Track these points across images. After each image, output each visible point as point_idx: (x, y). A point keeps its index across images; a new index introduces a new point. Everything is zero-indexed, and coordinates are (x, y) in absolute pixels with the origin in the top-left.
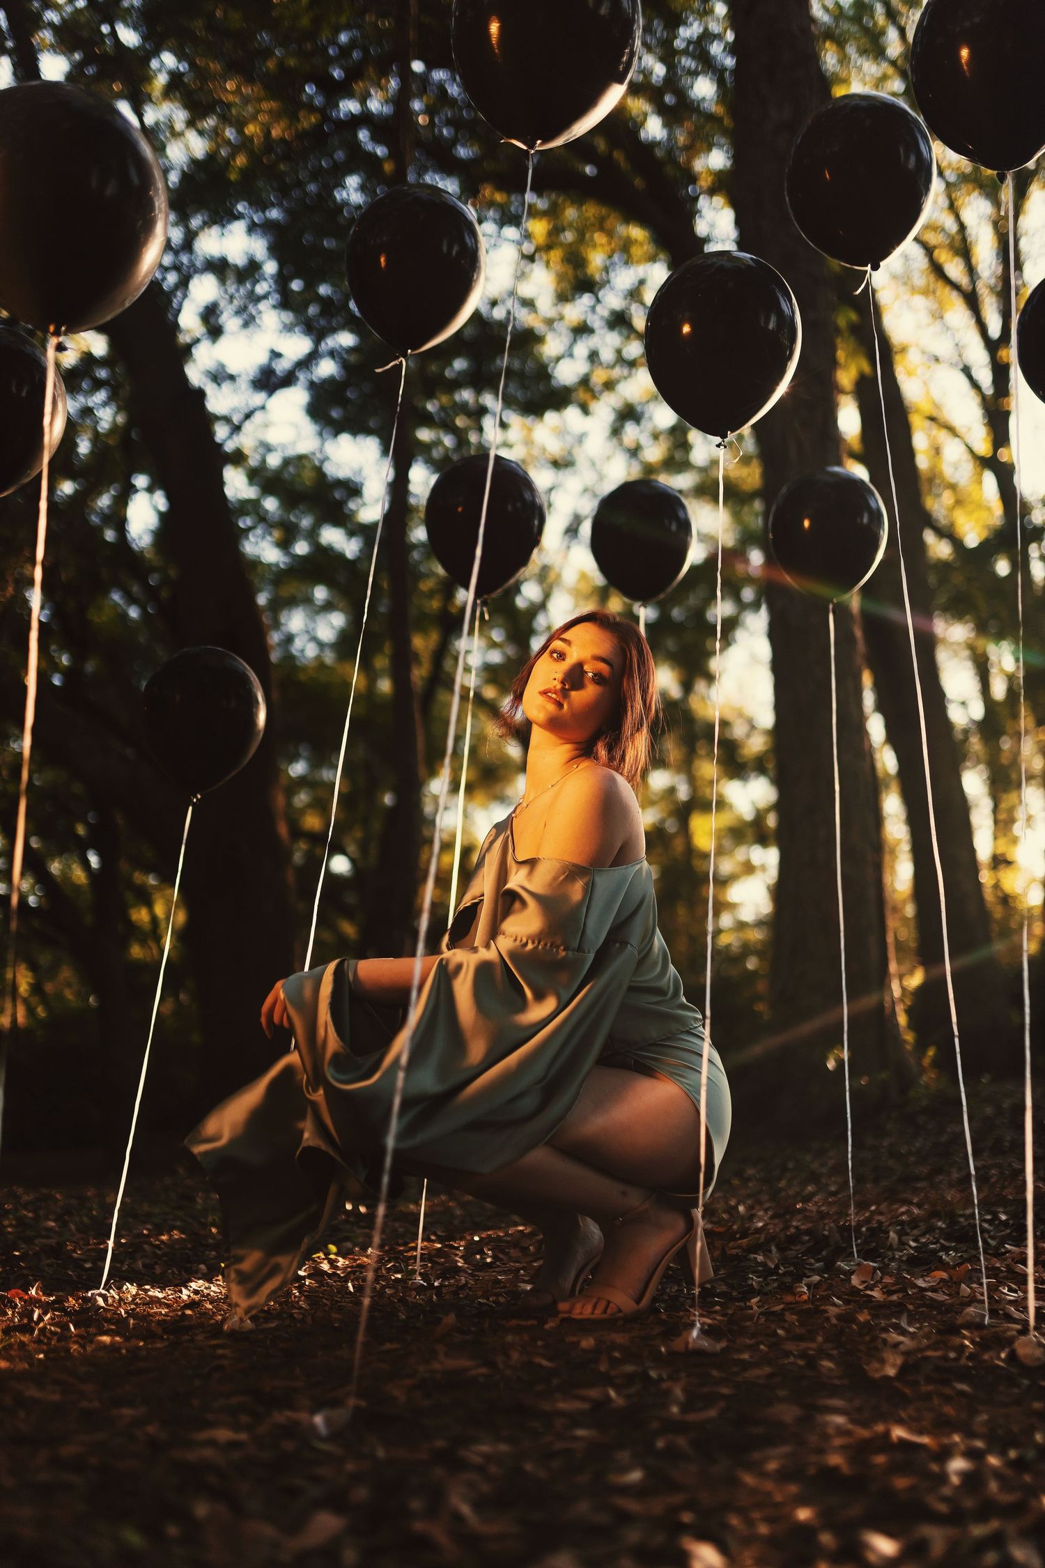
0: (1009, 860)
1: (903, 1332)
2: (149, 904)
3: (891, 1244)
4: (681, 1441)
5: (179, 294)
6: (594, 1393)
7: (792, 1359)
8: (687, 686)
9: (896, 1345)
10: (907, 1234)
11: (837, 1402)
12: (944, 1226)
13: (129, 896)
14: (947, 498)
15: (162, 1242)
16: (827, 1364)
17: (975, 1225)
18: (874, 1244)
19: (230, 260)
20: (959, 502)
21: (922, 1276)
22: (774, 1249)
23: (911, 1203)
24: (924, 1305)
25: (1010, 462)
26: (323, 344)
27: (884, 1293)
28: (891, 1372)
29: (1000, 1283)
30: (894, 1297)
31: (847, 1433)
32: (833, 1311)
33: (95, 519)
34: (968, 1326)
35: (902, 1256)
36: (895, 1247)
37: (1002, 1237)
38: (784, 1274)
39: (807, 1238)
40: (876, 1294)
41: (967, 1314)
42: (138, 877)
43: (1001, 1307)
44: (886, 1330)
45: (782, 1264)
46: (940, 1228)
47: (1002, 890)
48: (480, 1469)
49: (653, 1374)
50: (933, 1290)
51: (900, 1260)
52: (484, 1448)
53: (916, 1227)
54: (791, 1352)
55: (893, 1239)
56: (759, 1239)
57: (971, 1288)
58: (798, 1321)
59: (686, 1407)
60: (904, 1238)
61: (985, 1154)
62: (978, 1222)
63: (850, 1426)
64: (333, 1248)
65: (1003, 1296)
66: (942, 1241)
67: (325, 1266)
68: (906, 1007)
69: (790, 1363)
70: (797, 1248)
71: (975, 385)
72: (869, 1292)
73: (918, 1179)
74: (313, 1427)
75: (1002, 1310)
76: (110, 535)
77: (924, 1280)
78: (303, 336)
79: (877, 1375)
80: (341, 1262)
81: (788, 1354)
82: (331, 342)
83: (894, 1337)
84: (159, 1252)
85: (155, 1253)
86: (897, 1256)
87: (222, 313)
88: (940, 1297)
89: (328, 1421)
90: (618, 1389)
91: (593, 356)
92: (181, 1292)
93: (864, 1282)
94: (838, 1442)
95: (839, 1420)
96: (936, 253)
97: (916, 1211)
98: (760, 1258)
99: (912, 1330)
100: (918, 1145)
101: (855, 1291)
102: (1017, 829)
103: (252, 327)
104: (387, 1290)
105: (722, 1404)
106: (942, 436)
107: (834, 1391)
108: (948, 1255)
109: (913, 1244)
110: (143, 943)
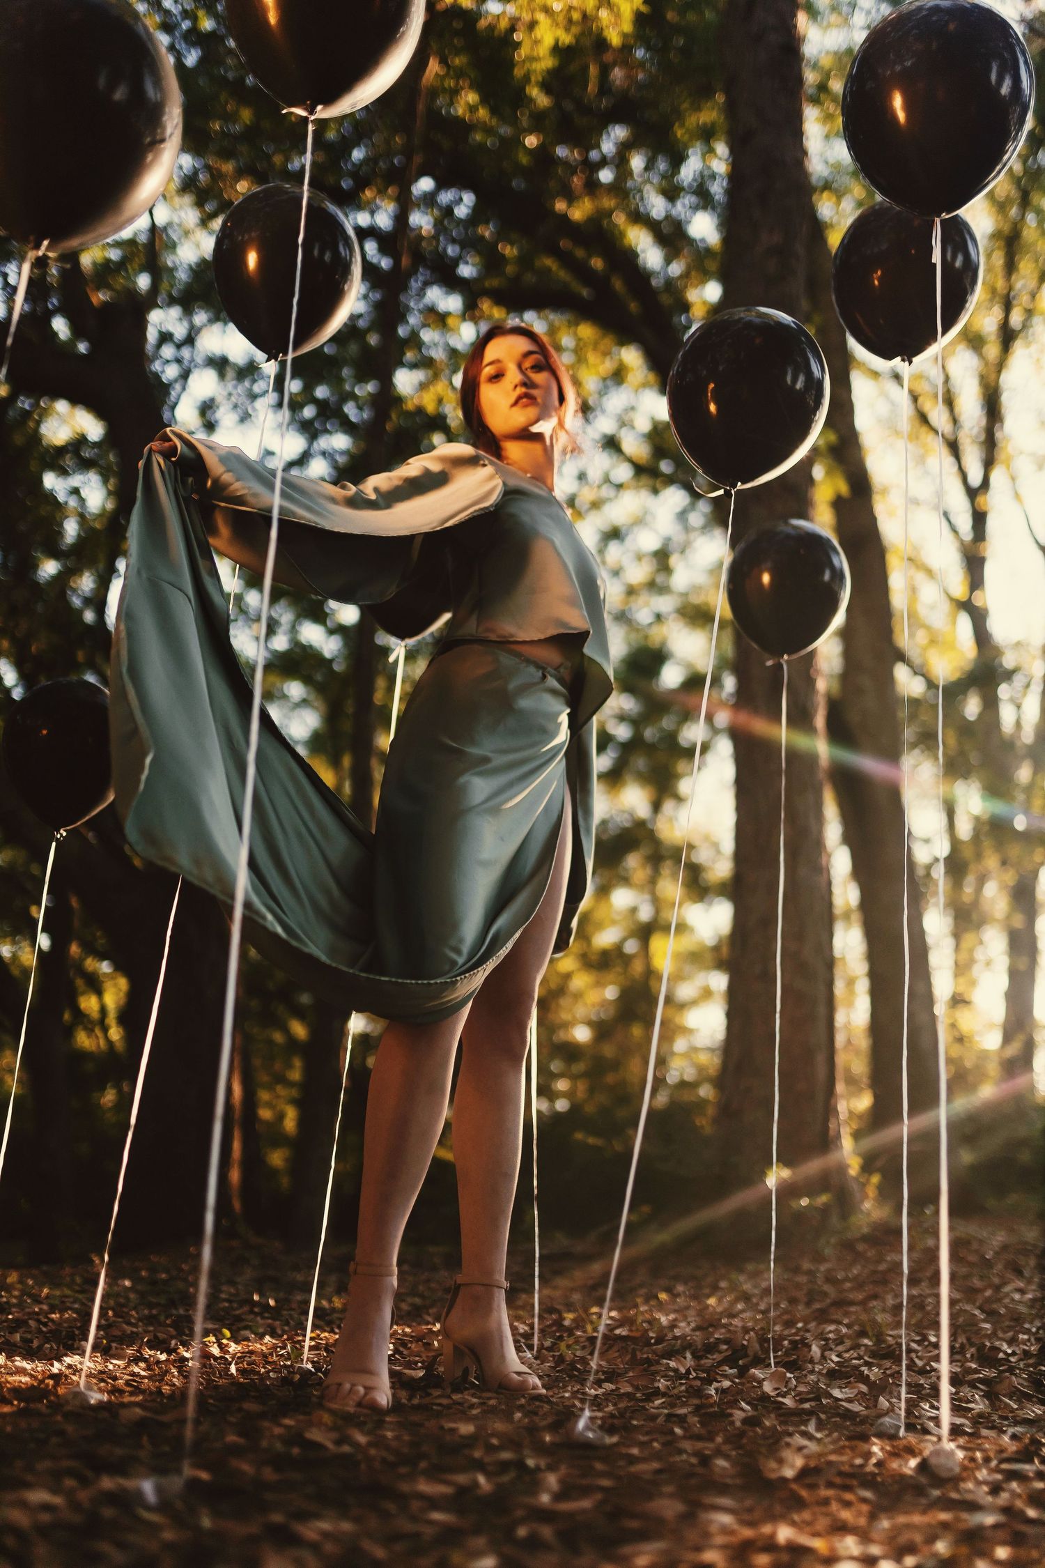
0: (967, 1000)
1: (810, 1437)
2: (99, 992)
3: (812, 1357)
4: (547, 1532)
5: (178, 387)
6: (462, 1479)
7: (684, 1457)
8: (656, 806)
9: (800, 1449)
10: (831, 1349)
11: (726, 1501)
12: (870, 1343)
13: (79, 983)
14: (921, 637)
15: (52, 1320)
16: (721, 1463)
17: (901, 1345)
18: (795, 1357)
19: (232, 358)
20: (933, 641)
21: (840, 1388)
22: (688, 1355)
23: (840, 1323)
24: (838, 1415)
25: (984, 607)
26: (315, 444)
27: (796, 1401)
28: (789, 1473)
29: (922, 1399)
30: (807, 1406)
31: (732, 1533)
32: (738, 1415)
33: (76, 602)
34: (880, 1435)
35: (822, 1370)
36: (816, 1361)
37: (930, 1357)
38: (695, 1378)
39: (725, 1347)
40: (788, 1401)
41: (882, 1424)
42: (90, 964)
43: (920, 1422)
44: (791, 1435)
45: (694, 1370)
46: (866, 1345)
47: (958, 1030)
48: (315, 1547)
49: (531, 1463)
50: (849, 1400)
51: (820, 1373)
52: (325, 1525)
53: (842, 1343)
54: (685, 1452)
55: (815, 1352)
56: (674, 1345)
57: (890, 1403)
58: (699, 1422)
59: (558, 1497)
60: (827, 1353)
61: (923, 1284)
62: (904, 1342)
63: (736, 1527)
64: (227, 1333)
65: (923, 1412)
66: (866, 1358)
67: (215, 1351)
68: (852, 1131)
69: (682, 1461)
70: (715, 1357)
71: (954, 530)
72: (780, 1399)
73: (852, 1303)
74: (139, 1494)
75: (919, 1424)
76: (89, 616)
77: (842, 1392)
78: (297, 435)
79: (773, 1476)
80: (233, 1347)
81: (680, 1451)
82: (324, 443)
83: (799, 1440)
84: (44, 1329)
85: (40, 1331)
86: (817, 1369)
87: (218, 407)
88: (856, 1407)
89: (159, 1490)
90: (488, 1475)
91: (582, 477)
92: (52, 1365)
93: (776, 1389)
94: (720, 1540)
95: (726, 1519)
96: (920, 400)
97: (844, 1330)
98: (672, 1364)
99: (819, 1435)
100: (855, 1272)
101: (765, 1397)
102: (976, 970)
103: (247, 423)
104: (271, 1374)
105: (599, 1496)
106: (920, 577)
107: (723, 1489)
108: (870, 1369)
109: (836, 1359)
110: (90, 1031)
